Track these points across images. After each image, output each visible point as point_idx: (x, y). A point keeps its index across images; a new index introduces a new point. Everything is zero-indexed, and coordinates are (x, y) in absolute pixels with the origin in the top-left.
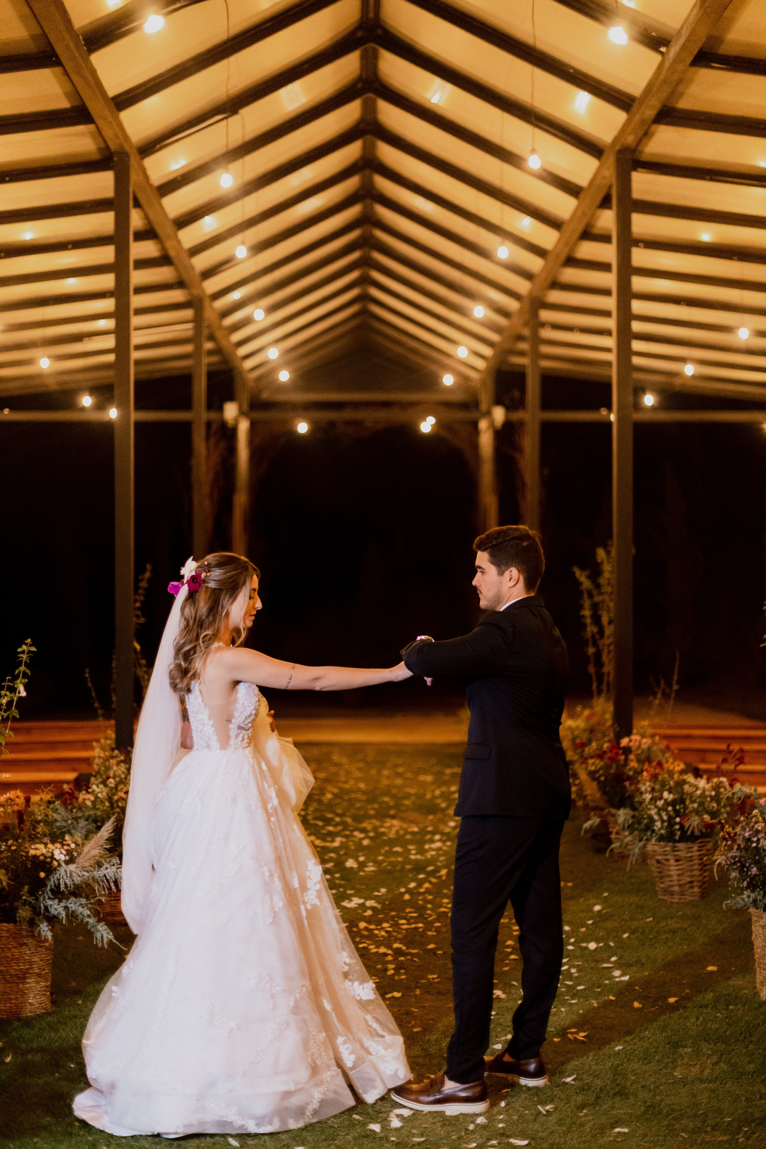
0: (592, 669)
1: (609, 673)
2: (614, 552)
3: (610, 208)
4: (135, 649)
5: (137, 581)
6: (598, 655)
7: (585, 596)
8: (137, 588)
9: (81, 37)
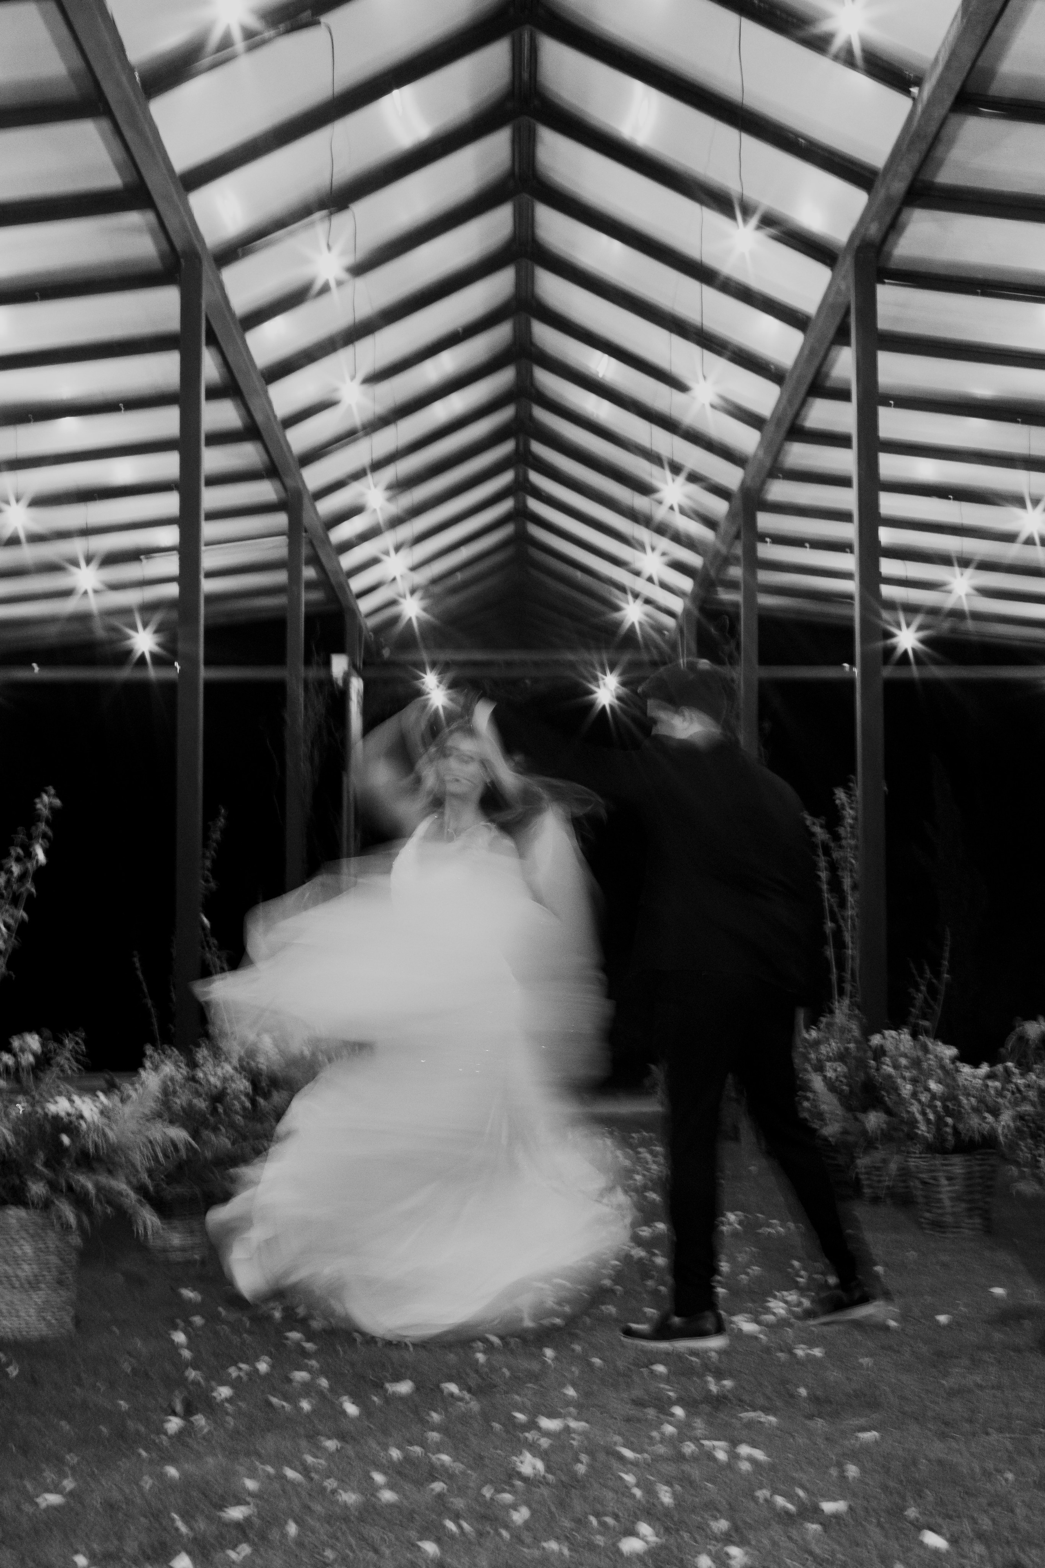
0: (830, 952)
1: (853, 958)
2: (858, 793)
3: (848, 343)
4: (203, 927)
5: (206, 829)
6: (838, 933)
7: (820, 852)
8: (206, 838)
9: (137, 74)
